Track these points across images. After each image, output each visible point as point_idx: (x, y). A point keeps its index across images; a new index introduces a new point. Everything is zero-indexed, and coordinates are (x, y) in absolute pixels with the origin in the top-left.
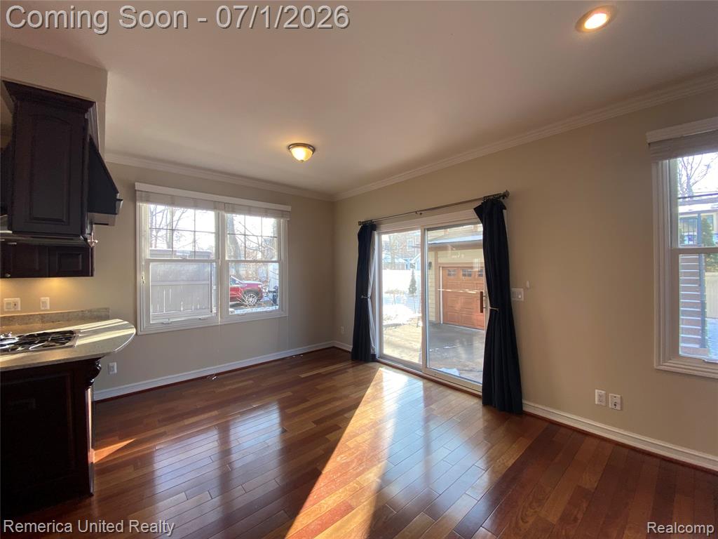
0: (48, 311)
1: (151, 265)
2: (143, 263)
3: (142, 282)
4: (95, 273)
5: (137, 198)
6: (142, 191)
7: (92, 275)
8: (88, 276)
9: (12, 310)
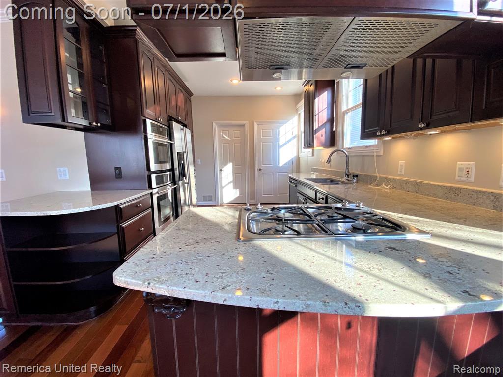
9: (464, 179)
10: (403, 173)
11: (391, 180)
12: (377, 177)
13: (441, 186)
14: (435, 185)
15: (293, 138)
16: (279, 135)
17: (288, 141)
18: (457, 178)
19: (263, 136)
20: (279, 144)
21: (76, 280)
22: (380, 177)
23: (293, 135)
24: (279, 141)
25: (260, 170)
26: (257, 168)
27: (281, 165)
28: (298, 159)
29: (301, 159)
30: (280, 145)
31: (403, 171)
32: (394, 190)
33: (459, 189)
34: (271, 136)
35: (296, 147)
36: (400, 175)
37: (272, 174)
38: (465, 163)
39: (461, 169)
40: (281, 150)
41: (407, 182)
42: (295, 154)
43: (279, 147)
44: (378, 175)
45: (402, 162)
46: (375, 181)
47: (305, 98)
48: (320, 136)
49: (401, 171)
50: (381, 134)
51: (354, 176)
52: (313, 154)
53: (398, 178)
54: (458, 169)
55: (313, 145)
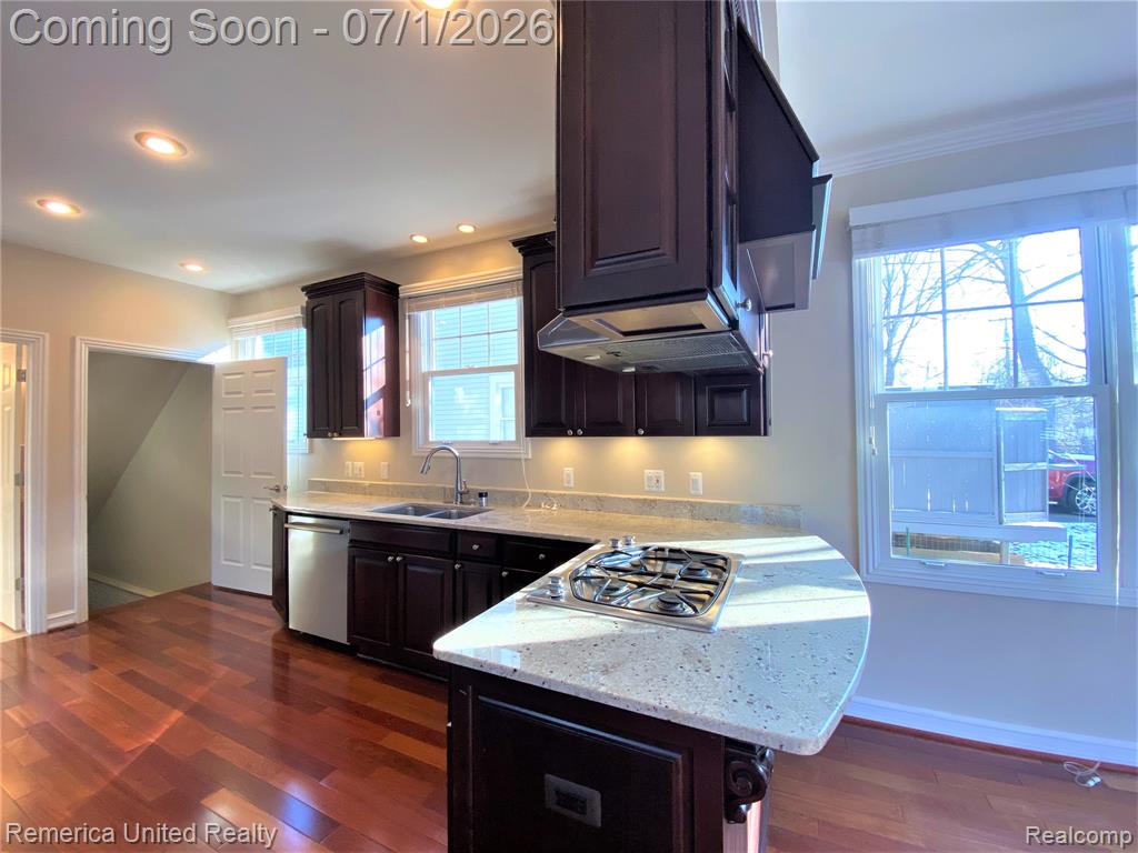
0: (698, 496)
1: (890, 410)
2: (872, 406)
3: (869, 452)
4: (771, 429)
5: (854, 247)
6: (864, 227)
7: (765, 434)
8: (759, 434)
9: (654, 489)
10: (572, 485)
11: (554, 496)
12: (528, 493)
13: (632, 500)
14: (624, 499)
18: (646, 488)
22: (533, 494)
31: (572, 482)
32: (563, 510)
33: (654, 501)
36: (567, 489)
38: (653, 472)
39: (650, 478)
41: (583, 498)
44: (529, 490)
45: (569, 470)
46: (525, 499)
47: (312, 320)
48: (374, 413)
49: (568, 482)
50: (575, 435)
51: (481, 495)
52: (311, 449)
53: (567, 493)
54: (646, 479)
55: (360, 432)
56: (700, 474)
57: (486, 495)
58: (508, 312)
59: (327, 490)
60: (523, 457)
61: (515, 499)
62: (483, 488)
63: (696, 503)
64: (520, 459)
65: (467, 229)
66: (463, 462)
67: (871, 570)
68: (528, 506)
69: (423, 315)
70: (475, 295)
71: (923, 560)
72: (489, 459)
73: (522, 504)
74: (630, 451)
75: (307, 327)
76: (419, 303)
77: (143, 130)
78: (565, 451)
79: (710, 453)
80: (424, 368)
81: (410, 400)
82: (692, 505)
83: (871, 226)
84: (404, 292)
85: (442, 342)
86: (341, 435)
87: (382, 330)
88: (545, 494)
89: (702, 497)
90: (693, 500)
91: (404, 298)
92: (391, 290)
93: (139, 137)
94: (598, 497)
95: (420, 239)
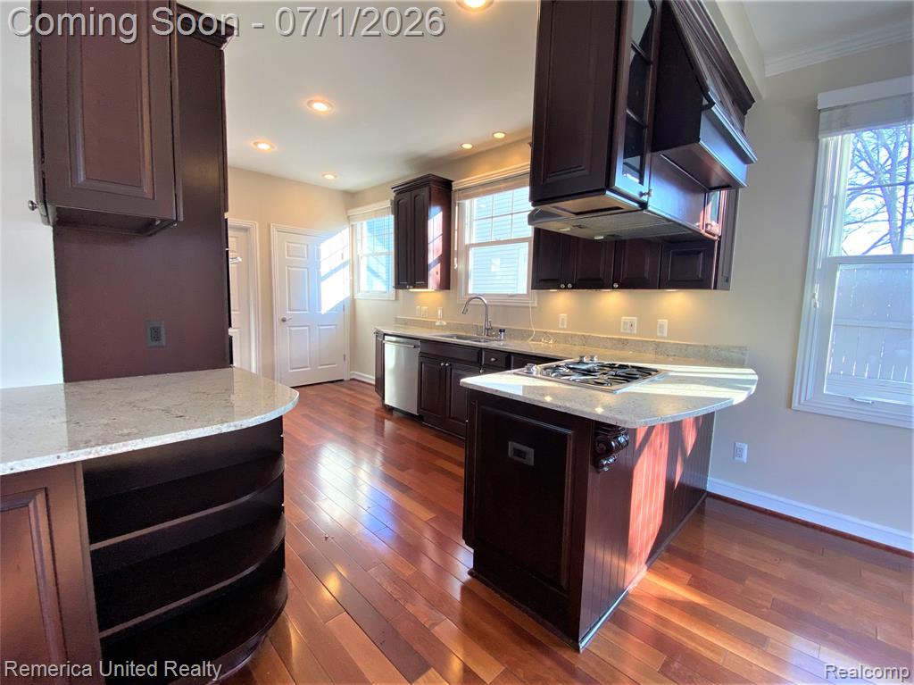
0: (662, 337)
1: (840, 271)
2: (819, 266)
3: (812, 305)
5: (821, 127)
6: (831, 109)
7: (715, 288)
8: (709, 288)
9: (628, 331)
10: (565, 326)
11: (552, 334)
12: (533, 331)
13: (610, 338)
14: (604, 338)
15: (344, 265)
16: (319, 257)
17: (336, 270)
18: (622, 331)
19: (288, 255)
20: (319, 273)
21: (247, 572)
22: (537, 332)
23: (344, 261)
24: (319, 268)
25: (284, 320)
26: (278, 316)
27: (324, 311)
28: (353, 301)
29: (357, 302)
30: (322, 275)
31: (565, 324)
32: (557, 344)
33: (627, 340)
34: (304, 257)
35: (348, 282)
36: (561, 329)
37: (307, 328)
38: (628, 319)
39: (625, 323)
40: (324, 285)
41: (572, 336)
42: (348, 294)
43: (321, 279)
44: (534, 329)
45: (563, 316)
46: (530, 336)
47: (398, 209)
48: (434, 274)
49: (563, 324)
50: (566, 288)
51: (500, 331)
52: (397, 297)
53: (562, 332)
54: (622, 324)
55: (426, 286)
56: (666, 321)
57: (504, 331)
58: (521, 198)
59: (406, 324)
60: (530, 305)
61: (524, 335)
62: (503, 327)
63: (659, 342)
64: (528, 307)
65: (500, 136)
66: (489, 308)
67: (802, 401)
68: (532, 340)
69: (467, 202)
70: (503, 185)
71: (852, 397)
72: (507, 305)
73: (528, 338)
74: (612, 301)
75: (395, 215)
76: (465, 194)
77: (312, 99)
78: (562, 301)
79: (676, 304)
80: (467, 242)
81: (457, 264)
82: (658, 344)
83: (838, 107)
84: (455, 186)
85: (480, 222)
86: (414, 287)
87: (441, 214)
88: (545, 333)
89: (667, 338)
90: (657, 340)
91: (456, 191)
92: (447, 185)
93: (309, 103)
94: (584, 336)
95: (467, 146)
